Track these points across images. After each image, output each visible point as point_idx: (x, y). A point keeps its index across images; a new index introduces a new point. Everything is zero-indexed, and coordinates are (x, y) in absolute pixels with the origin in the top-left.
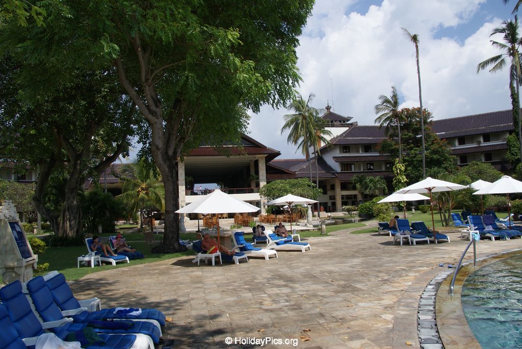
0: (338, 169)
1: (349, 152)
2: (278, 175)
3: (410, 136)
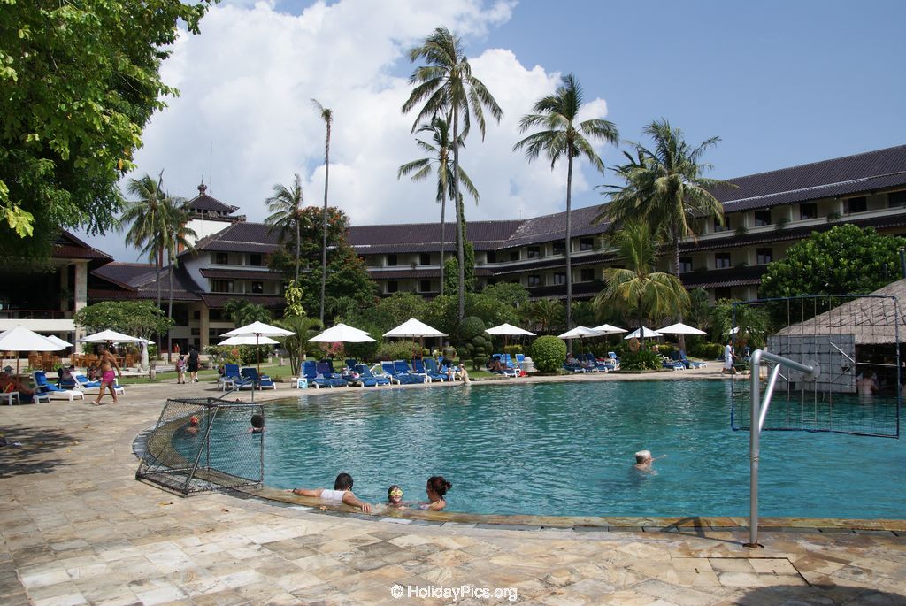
0: (208, 289)
1: (227, 263)
2: (108, 292)
3: (314, 248)
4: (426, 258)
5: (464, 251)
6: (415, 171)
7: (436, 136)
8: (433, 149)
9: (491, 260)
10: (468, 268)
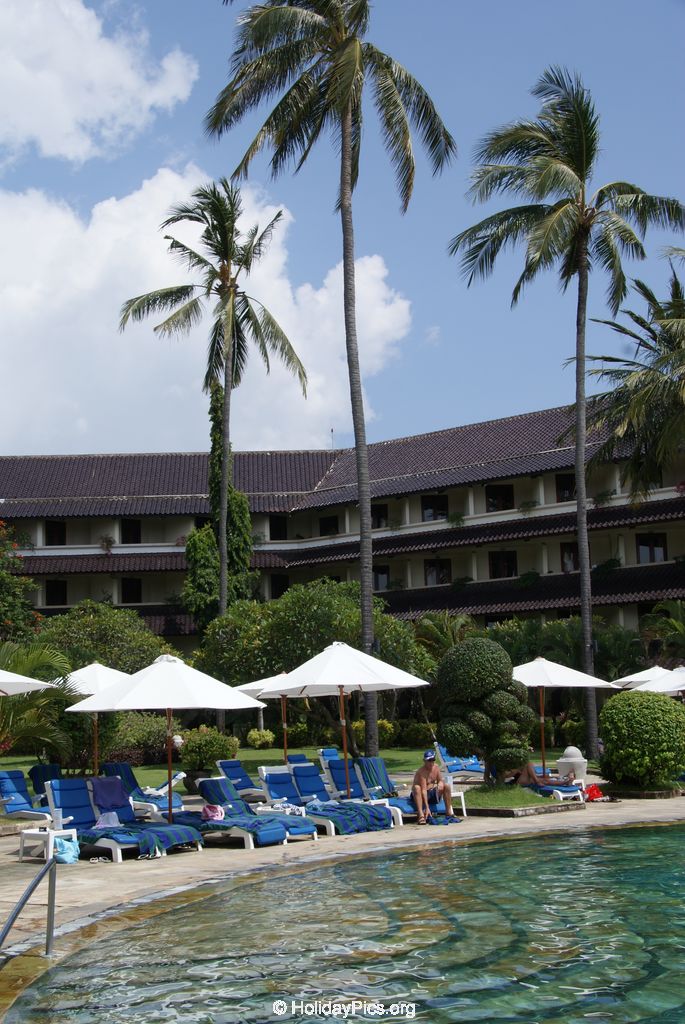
4: (133, 530)
5: (229, 513)
6: (162, 314)
7: (208, 235)
8: (201, 261)
9: (278, 534)
10: (237, 550)
